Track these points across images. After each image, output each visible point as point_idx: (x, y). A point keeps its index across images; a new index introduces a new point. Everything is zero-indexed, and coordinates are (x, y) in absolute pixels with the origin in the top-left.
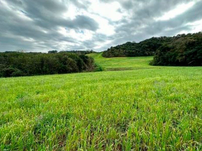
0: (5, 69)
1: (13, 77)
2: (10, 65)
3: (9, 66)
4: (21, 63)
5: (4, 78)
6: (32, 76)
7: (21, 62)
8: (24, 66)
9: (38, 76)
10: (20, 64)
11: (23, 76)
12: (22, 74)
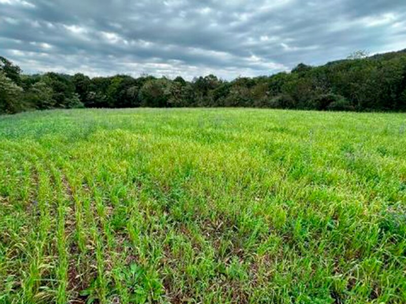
0: (323, 95)
1: (331, 111)
2: (330, 88)
3: (329, 90)
4: (352, 84)
5: (318, 112)
6: (367, 111)
7: (352, 82)
8: (356, 89)
9: (381, 114)
10: (349, 85)
11: (347, 110)
12: (347, 106)
